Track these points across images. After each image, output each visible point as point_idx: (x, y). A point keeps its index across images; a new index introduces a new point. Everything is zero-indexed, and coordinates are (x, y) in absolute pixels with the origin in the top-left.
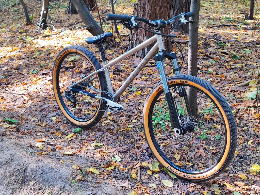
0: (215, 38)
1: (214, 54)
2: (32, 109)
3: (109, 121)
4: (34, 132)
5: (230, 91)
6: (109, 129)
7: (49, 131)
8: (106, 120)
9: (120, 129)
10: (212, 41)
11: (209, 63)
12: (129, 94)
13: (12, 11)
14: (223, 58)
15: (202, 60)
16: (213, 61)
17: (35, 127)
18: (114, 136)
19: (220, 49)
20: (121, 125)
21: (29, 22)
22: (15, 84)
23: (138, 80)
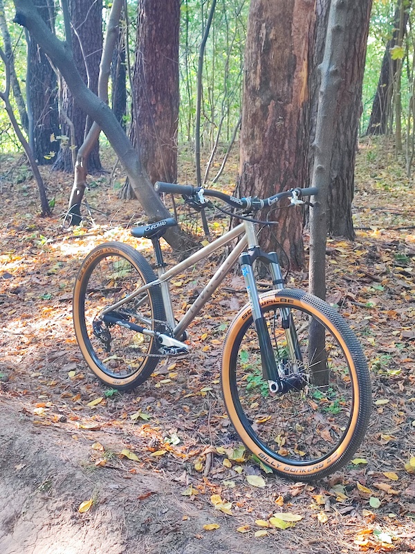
0: (395, 247)
1: (384, 274)
2: (34, 358)
3: (169, 380)
4: (33, 394)
5: (400, 338)
6: (168, 393)
7: (59, 393)
8: (164, 379)
9: (186, 394)
10: (388, 252)
11: (373, 290)
12: (213, 338)
13: (18, 190)
14: (400, 282)
15: (358, 283)
16: (381, 286)
17: (36, 386)
18: (174, 404)
19: (397, 266)
20: (189, 387)
21: (47, 211)
22: (9, 317)
23: (233, 314)
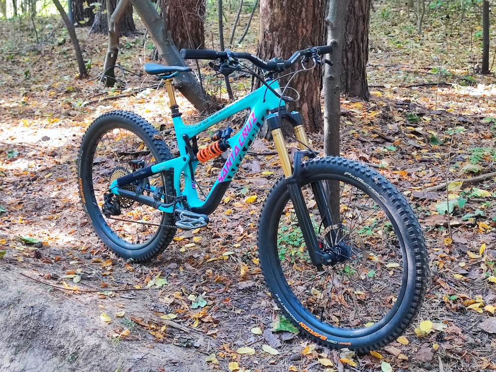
0: (406, 106)
1: (397, 134)
2: (67, 223)
3: (193, 244)
4: (65, 260)
5: (411, 198)
6: (192, 257)
7: (90, 258)
8: (189, 243)
9: (209, 258)
10: (399, 111)
11: (386, 150)
12: (235, 200)
13: (58, 52)
14: (411, 142)
15: (372, 144)
16: (393, 146)
17: (68, 252)
18: (198, 268)
19: (408, 126)
20: (212, 251)
21: (84, 73)
22: (44, 181)
23: (255, 176)
